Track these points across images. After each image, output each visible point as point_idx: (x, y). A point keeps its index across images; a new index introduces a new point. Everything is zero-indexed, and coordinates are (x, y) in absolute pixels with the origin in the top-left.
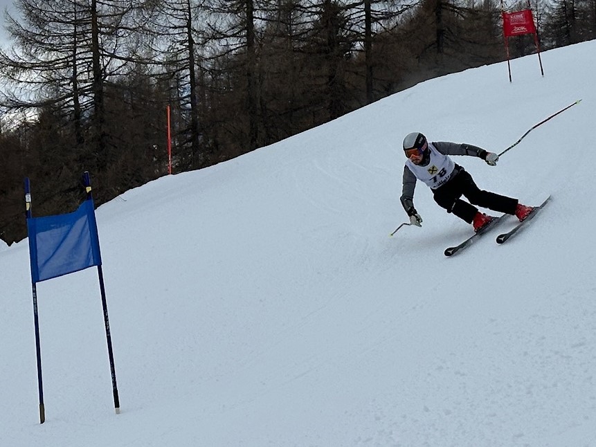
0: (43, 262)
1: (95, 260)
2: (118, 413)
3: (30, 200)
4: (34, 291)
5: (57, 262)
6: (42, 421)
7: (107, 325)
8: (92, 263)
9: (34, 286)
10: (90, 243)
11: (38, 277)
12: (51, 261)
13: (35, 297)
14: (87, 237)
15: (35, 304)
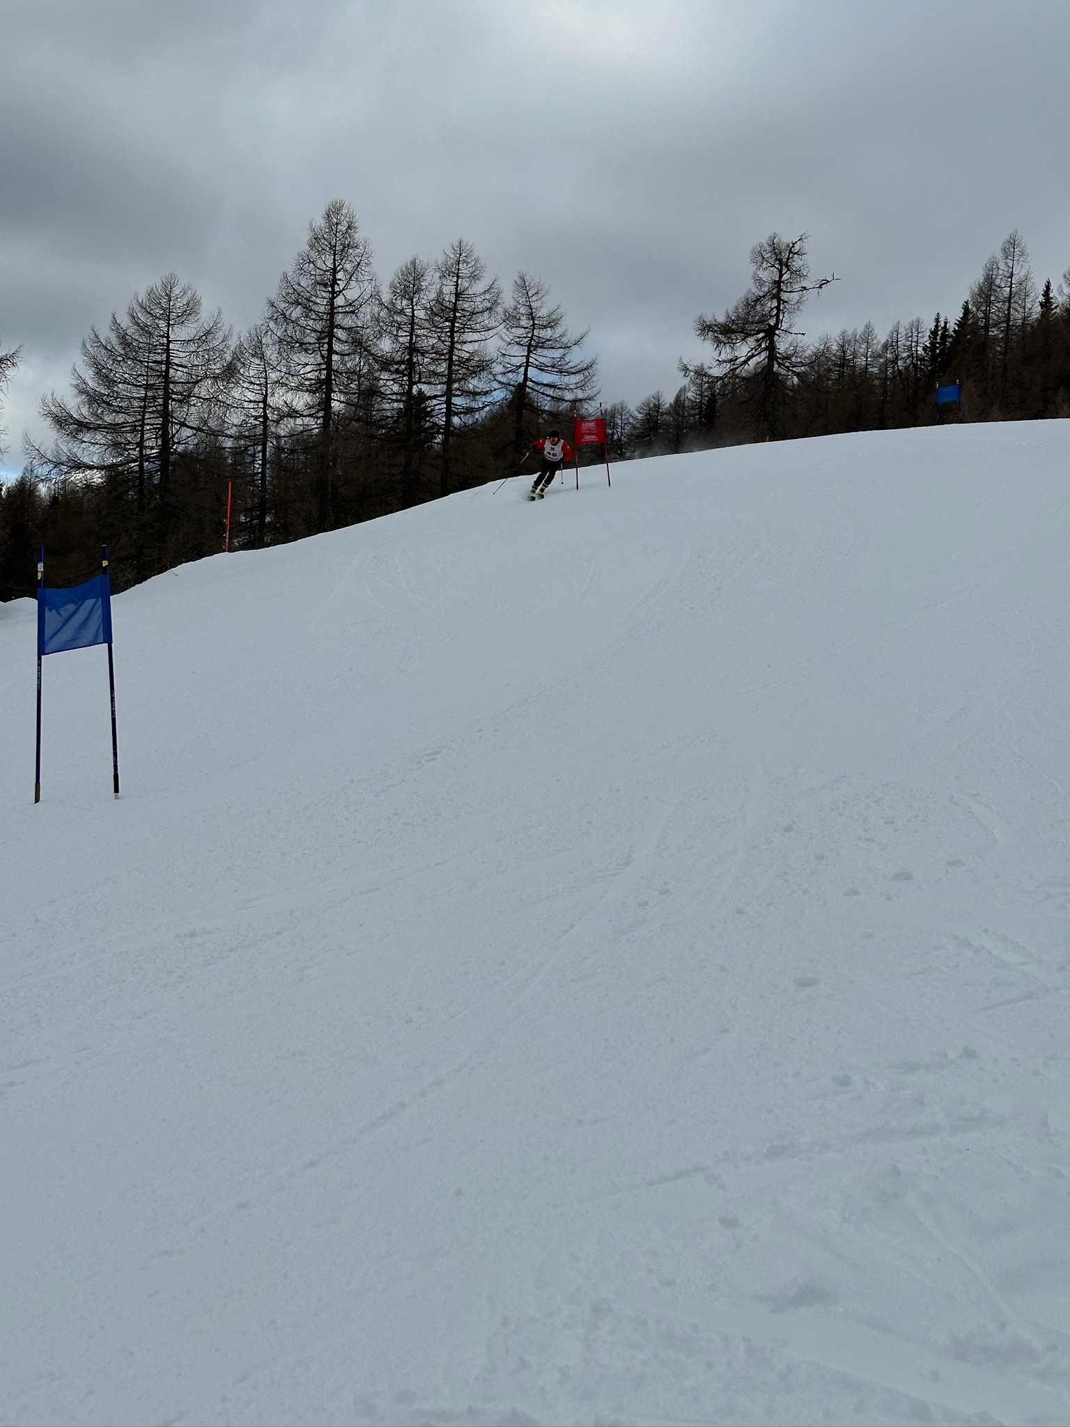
0: (50, 635)
1: (106, 638)
2: (117, 798)
3: (42, 570)
4: (39, 665)
5: (63, 637)
6: (37, 800)
7: (113, 706)
8: (101, 639)
9: (39, 659)
10: (101, 618)
11: (44, 650)
12: (59, 635)
13: (39, 671)
14: (98, 613)
15: (39, 678)
